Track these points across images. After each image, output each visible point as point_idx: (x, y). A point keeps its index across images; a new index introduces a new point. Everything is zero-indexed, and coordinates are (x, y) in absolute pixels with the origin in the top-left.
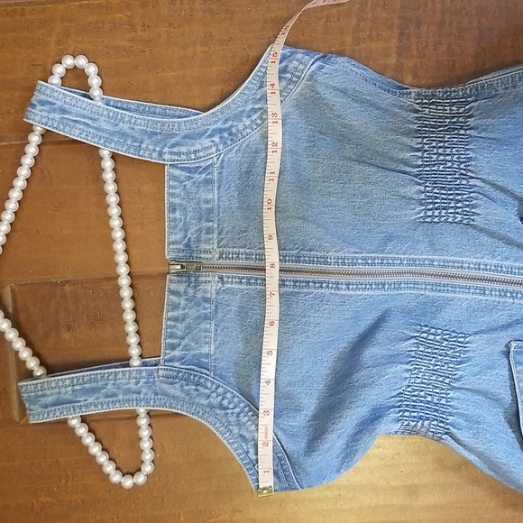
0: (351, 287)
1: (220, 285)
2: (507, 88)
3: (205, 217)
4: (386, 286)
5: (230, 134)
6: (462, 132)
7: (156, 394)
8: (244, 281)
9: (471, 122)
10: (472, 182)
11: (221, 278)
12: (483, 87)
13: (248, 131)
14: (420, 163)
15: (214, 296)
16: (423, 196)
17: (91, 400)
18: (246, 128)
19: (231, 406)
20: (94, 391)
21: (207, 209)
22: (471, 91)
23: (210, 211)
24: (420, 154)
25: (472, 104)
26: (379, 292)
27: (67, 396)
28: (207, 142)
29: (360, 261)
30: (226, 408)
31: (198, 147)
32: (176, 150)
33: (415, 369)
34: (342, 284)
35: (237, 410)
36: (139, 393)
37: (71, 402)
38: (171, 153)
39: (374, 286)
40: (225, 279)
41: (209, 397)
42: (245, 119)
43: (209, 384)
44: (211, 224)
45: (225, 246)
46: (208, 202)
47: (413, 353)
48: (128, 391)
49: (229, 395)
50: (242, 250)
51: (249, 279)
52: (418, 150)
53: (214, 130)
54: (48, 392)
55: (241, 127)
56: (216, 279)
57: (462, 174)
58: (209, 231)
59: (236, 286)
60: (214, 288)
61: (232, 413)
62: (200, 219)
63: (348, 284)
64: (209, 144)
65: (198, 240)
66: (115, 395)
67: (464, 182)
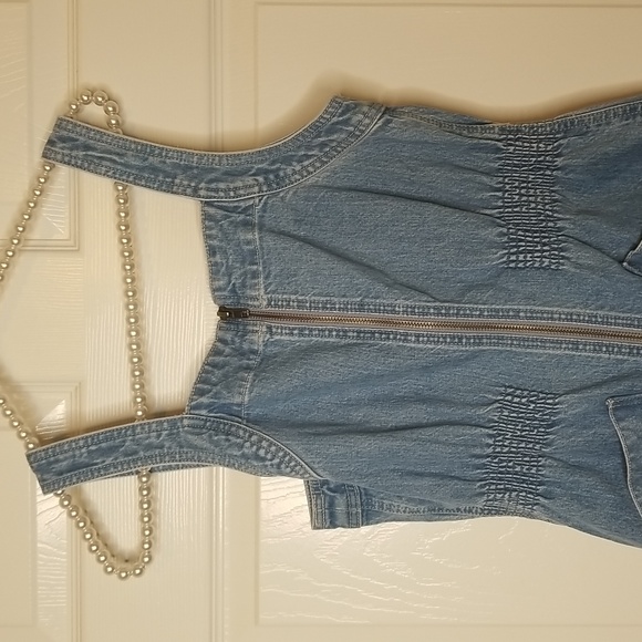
0: (421, 339)
1: (268, 336)
2: (600, 125)
3: (249, 259)
4: (464, 340)
5: (277, 176)
6: (548, 172)
7: (181, 447)
8: (295, 332)
9: (559, 161)
10: (560, 224)
11: (270, 328)
12: (572, 123)
13: (297, 177)
14: (500, 204)
15: (261, 348)
16: (505, 239)
17: (109, 461)
18: (295, 172)
19: (269, 456)
20: (112, 450)
21: (249, 250)
22: (559, 126)
23: (253, 253)
24: (500, 194)
25: (561, 141)
26: (455, 348)
27: (82, 459)
28: (249, 180)
29: (432, 311)
30: (263, 459)
31: (239, 184)
32: (213, 186)
33: (500, 435)
34: (411, 335)
35: (276, 461)
36: (162, 447)
37: (87, 465)
38: (208, 189)
39: (448, 340)
40: (274, 330)
41: (242, 447)
42: (295, 164)
43: (241, 433)
44: (255, 267)
45: (274, 292)
46: (248, 243)
47: (496, 418)
48: (150, 447)
49: (264, 444)
50: (293, 297)
51: (302, 330)
52: (499, 190)
53: (258, 169)
54: (61, 457)
55: (289, 171)
56: (264, 329)
57: (548, 216)
58: (255, 275)
59: (287, 338)
60: (261, 340)
61: (272, 465)
62: (243, 262)
63: (418, 336)
64: (251, 182)
65: (244, 285)
66: (136, 452)
67: (550, 224)
